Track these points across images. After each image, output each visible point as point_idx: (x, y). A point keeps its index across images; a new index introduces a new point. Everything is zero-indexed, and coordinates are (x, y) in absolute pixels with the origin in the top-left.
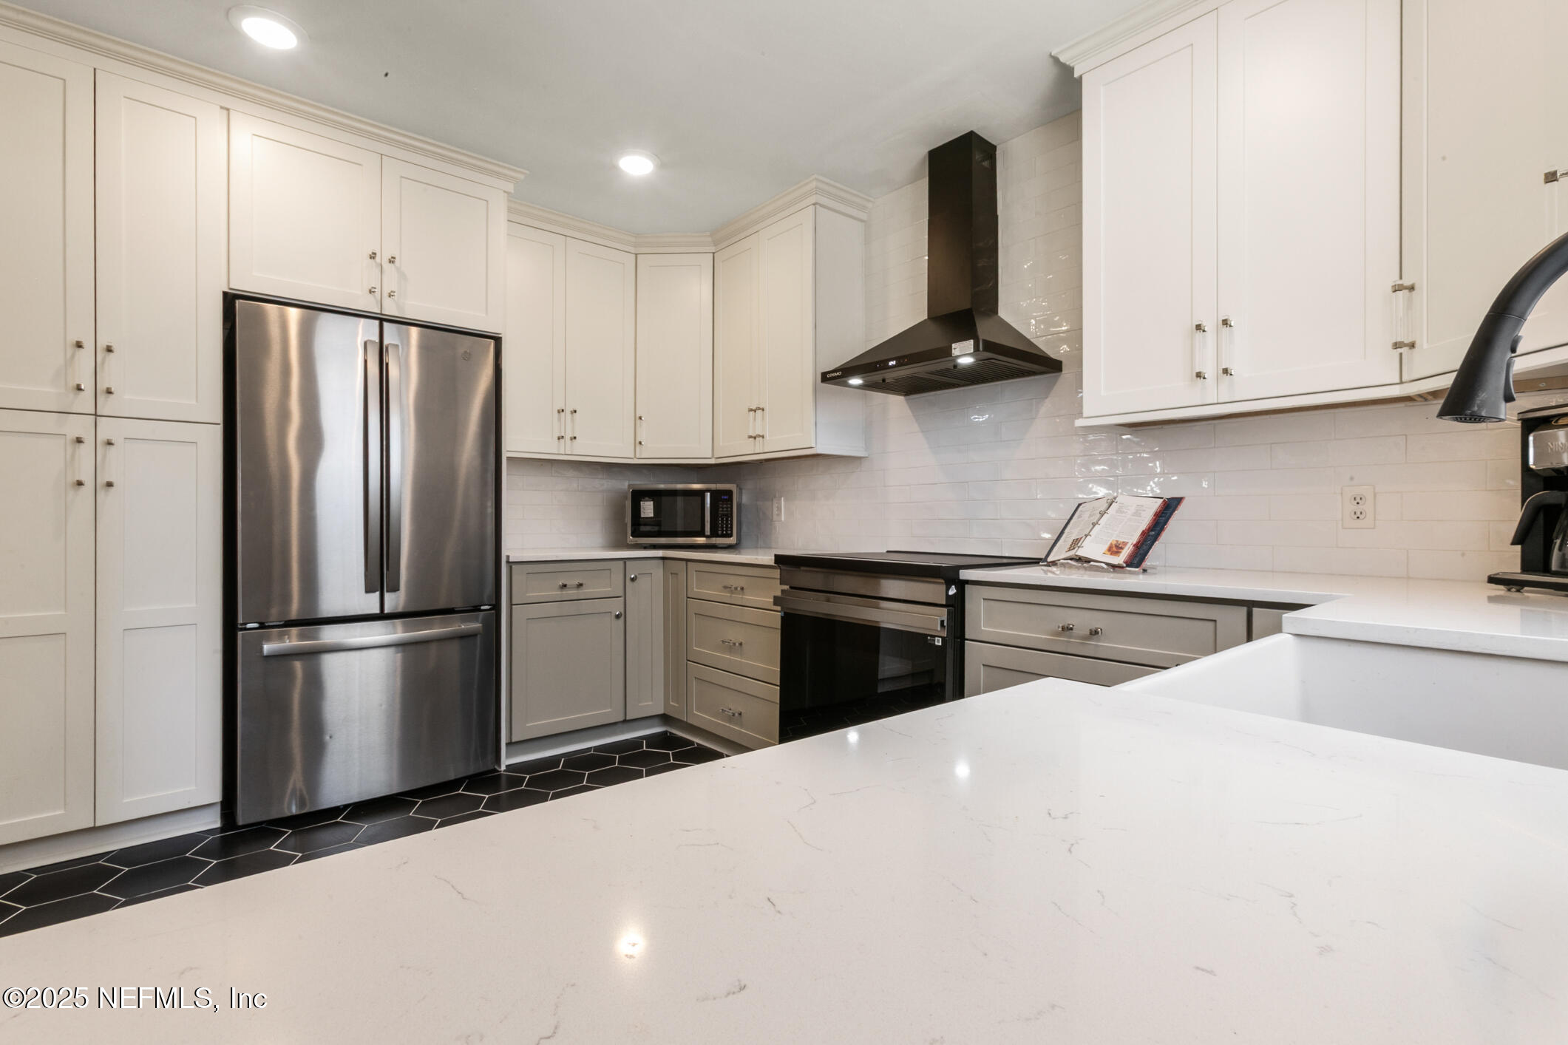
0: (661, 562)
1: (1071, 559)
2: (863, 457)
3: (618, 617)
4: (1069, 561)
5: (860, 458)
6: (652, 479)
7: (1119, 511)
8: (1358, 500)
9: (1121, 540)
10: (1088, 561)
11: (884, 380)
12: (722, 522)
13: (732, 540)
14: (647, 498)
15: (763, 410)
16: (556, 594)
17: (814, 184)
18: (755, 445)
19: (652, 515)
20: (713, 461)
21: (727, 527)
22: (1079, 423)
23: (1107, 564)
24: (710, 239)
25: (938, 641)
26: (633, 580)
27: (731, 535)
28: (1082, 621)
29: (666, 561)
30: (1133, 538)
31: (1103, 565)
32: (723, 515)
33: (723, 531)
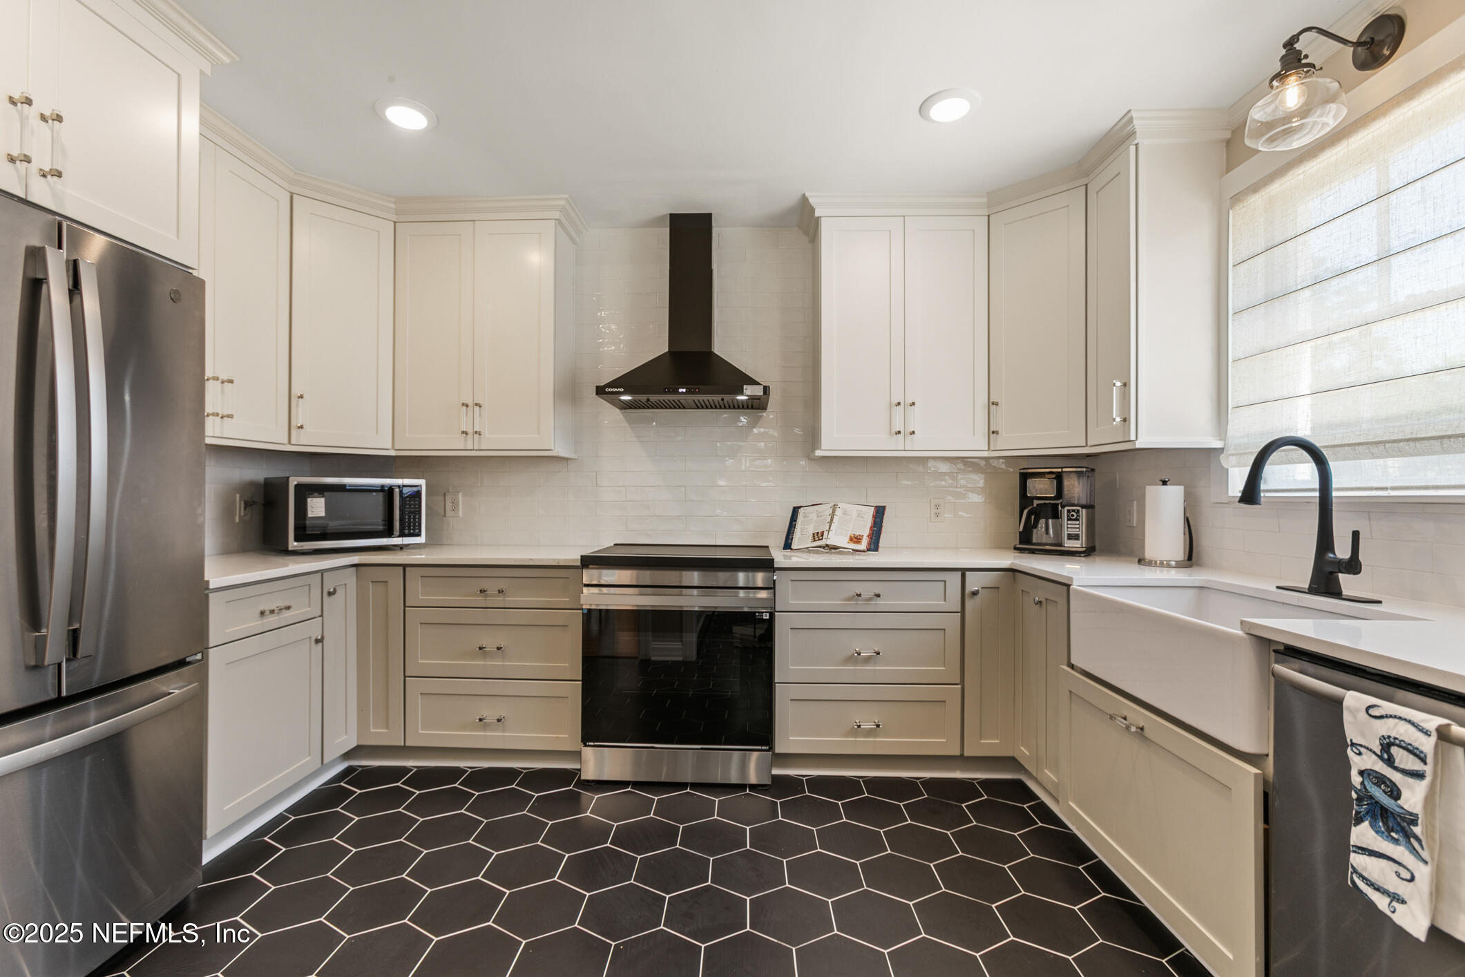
0: (354, 569)
1: (820, 547)
2: (570, 459)
3: (317, 641)
4: (819, 549)
5: (567, 459)
6: (264, 467)
7: (845, 513)
8: (937, 507)
9: (857, 534)
10: (836, 548)
11: (648, 400)
12: (409, 519)
13: (421, 540)
14: (316, 494)
15: (480, 406)
16: (256, 624)
17: (563, 203)
18: (466, 440)
19: (323, 514)
20: (392, 453)
21: (414, 525)
22: (818, 453)
23: (853, 550)
24: (393, 206)
25: (766, 616)
26: (330, 594)
27: (419, 535)
28: (867, 589)
29: (360, 568)
30: (865, 531)
31: (851, 550)
32: (410, 512)
33: (409, 529)
